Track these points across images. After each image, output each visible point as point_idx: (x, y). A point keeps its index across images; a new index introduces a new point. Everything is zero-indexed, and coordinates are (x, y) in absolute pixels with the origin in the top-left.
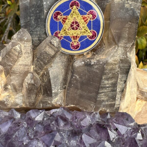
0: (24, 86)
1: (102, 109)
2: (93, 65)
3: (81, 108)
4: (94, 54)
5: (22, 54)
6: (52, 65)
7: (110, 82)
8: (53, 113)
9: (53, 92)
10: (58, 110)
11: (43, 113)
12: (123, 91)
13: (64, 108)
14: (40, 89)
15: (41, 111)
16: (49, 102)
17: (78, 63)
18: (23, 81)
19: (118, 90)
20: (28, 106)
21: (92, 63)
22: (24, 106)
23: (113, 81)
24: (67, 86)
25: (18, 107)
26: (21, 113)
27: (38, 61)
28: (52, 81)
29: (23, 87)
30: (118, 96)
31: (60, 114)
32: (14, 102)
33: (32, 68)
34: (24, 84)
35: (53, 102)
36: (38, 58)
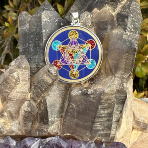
0: (21, 114)
1: (97, 138)
2: (90, 94)
3: (76, 137)
4: (91, 83)
5: (19, 81)
6: (49, 93)
7: (106, 112)
8: (49, 141)
9: (50, 120)
10: (54, 138)
11: (38, 141)
12: (119, 121)
13: (60, 137)
14: (37, 117)
15: (36, 139)
16: (45, 130)
17: (75, 92)
18: (20, 108)
19: (114, 120)
20: (24, 134)
21: (89, 93)
22: (20, 133)
23: (109, 111)
24: (63, 114)
25: (14, 134)
26: (17, 140)
27: (35, 89)
28: (49, 109)
29: (19, 114)
30: (114, 126)
31: (56, 143)
32: (10, 129)
33: (29, 96)
34: (20, 112)
35: (49, 130)
36: (35, 86)
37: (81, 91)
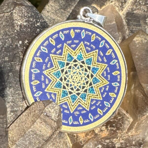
37: (101, 144)
